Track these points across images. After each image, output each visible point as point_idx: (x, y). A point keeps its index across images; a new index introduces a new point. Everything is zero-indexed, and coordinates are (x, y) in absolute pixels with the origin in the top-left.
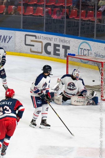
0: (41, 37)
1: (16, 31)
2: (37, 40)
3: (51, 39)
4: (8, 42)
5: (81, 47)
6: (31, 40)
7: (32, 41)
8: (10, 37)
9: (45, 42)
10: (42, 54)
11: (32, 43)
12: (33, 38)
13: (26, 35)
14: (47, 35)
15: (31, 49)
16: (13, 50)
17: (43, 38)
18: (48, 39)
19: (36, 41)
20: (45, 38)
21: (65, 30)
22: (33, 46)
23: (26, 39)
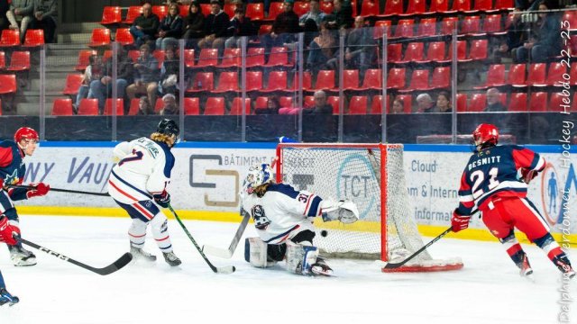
0: (235, 160)
2: (223, 167)
6: (207, 171)
7: (209, 172)
9: (244, 171)
11: (210, 179)
12: (213, 164)
13: (193, 157)
15: (206, 197)
17: (240, 162)
19: (221, 171)
20: (246, 160)
22: (213, 186)
23: (194, 169)
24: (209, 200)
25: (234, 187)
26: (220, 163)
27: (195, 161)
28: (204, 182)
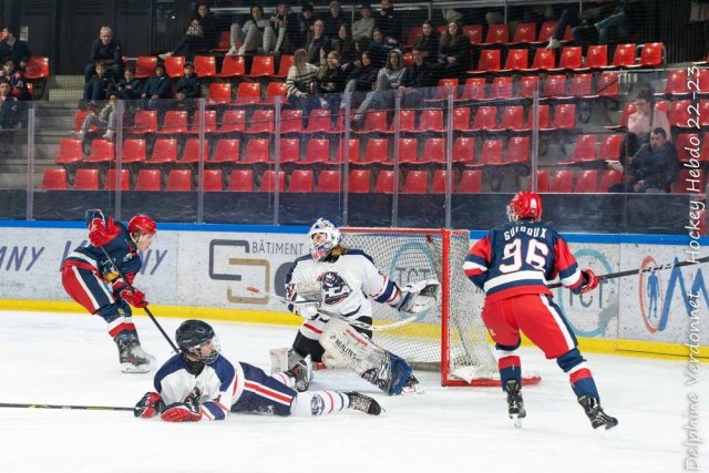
0: (266, 246)
1: (180, 232)
2: (251, 256)
3: (299, 247)
4: (152, 273)
5: (400, 264)
6: (230, 260)
7: (233, 261)
8: (160, 255)
9: (276, 261)
10: (268, 306)
11: (235, 270)
12: (239, 252)
13: (214, 243)
14: (285, 235)
15: (229, 292)
16: (171, 297)
17: (271, 250)
18: (288, 251)
19: (248, 260)
20: (279, 247)
21: (345, 213)
22: (237, 278)
23: (215, 257)
24: (233, 295)
25: (264, 280)
26: (247, 251)
27: (216, 247)
28: (227, 273)
